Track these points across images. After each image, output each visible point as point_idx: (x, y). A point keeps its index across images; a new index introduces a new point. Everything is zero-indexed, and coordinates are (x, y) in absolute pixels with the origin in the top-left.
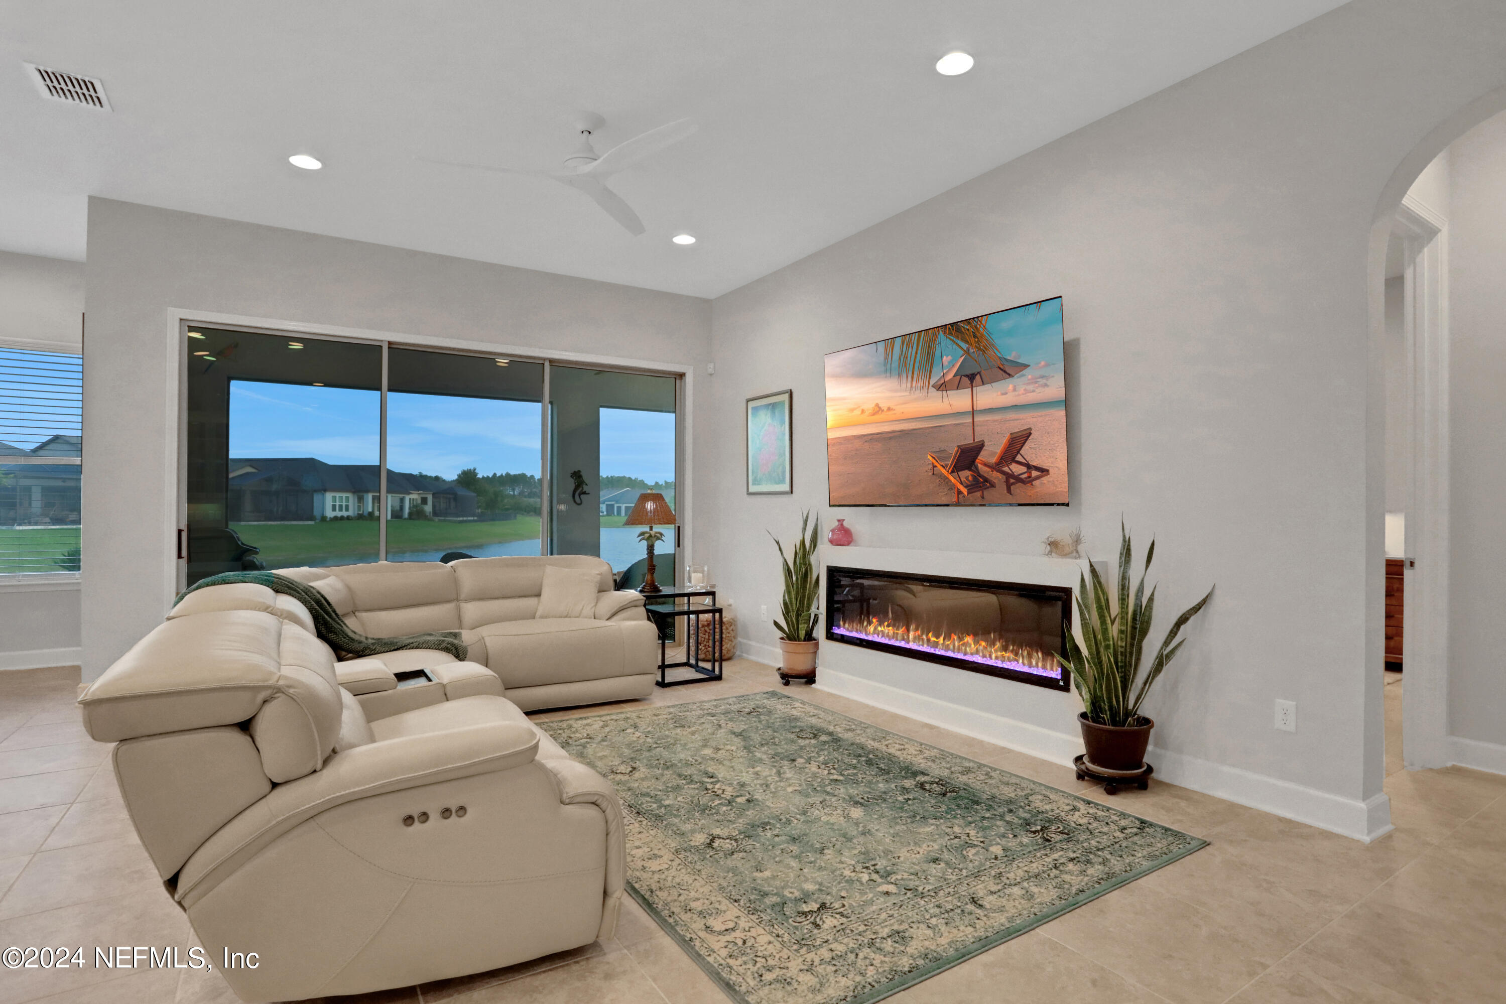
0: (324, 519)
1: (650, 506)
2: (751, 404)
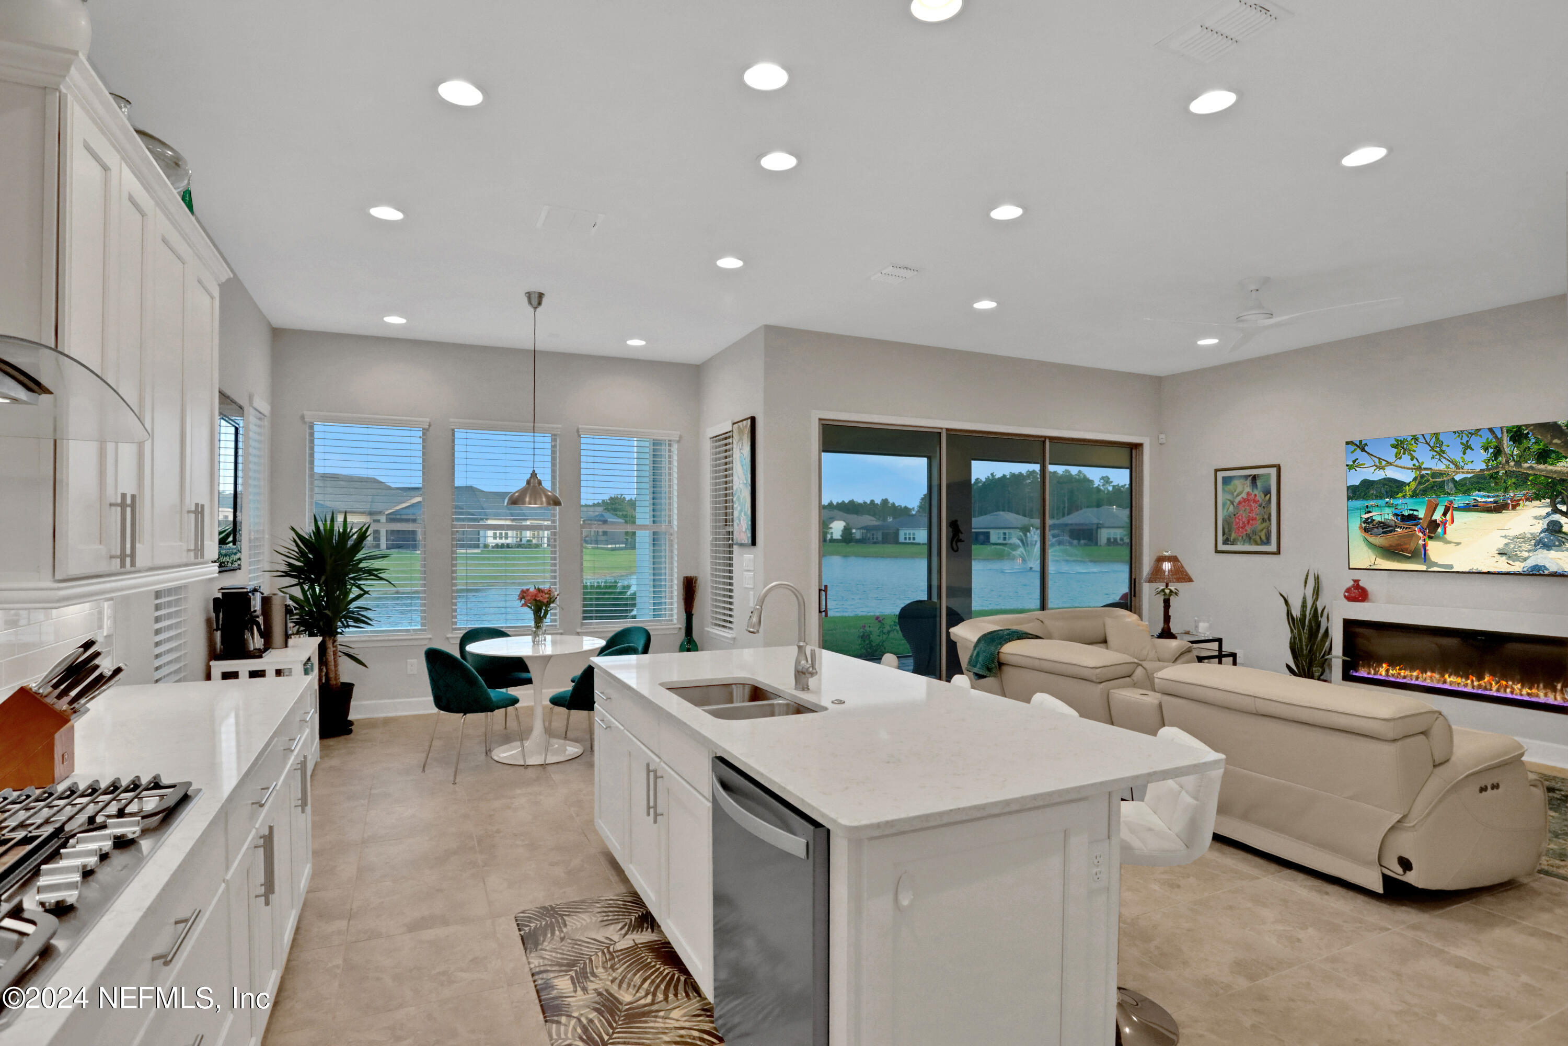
0: (486, 546)
1: (1167, 566)
2: (1220, 475)
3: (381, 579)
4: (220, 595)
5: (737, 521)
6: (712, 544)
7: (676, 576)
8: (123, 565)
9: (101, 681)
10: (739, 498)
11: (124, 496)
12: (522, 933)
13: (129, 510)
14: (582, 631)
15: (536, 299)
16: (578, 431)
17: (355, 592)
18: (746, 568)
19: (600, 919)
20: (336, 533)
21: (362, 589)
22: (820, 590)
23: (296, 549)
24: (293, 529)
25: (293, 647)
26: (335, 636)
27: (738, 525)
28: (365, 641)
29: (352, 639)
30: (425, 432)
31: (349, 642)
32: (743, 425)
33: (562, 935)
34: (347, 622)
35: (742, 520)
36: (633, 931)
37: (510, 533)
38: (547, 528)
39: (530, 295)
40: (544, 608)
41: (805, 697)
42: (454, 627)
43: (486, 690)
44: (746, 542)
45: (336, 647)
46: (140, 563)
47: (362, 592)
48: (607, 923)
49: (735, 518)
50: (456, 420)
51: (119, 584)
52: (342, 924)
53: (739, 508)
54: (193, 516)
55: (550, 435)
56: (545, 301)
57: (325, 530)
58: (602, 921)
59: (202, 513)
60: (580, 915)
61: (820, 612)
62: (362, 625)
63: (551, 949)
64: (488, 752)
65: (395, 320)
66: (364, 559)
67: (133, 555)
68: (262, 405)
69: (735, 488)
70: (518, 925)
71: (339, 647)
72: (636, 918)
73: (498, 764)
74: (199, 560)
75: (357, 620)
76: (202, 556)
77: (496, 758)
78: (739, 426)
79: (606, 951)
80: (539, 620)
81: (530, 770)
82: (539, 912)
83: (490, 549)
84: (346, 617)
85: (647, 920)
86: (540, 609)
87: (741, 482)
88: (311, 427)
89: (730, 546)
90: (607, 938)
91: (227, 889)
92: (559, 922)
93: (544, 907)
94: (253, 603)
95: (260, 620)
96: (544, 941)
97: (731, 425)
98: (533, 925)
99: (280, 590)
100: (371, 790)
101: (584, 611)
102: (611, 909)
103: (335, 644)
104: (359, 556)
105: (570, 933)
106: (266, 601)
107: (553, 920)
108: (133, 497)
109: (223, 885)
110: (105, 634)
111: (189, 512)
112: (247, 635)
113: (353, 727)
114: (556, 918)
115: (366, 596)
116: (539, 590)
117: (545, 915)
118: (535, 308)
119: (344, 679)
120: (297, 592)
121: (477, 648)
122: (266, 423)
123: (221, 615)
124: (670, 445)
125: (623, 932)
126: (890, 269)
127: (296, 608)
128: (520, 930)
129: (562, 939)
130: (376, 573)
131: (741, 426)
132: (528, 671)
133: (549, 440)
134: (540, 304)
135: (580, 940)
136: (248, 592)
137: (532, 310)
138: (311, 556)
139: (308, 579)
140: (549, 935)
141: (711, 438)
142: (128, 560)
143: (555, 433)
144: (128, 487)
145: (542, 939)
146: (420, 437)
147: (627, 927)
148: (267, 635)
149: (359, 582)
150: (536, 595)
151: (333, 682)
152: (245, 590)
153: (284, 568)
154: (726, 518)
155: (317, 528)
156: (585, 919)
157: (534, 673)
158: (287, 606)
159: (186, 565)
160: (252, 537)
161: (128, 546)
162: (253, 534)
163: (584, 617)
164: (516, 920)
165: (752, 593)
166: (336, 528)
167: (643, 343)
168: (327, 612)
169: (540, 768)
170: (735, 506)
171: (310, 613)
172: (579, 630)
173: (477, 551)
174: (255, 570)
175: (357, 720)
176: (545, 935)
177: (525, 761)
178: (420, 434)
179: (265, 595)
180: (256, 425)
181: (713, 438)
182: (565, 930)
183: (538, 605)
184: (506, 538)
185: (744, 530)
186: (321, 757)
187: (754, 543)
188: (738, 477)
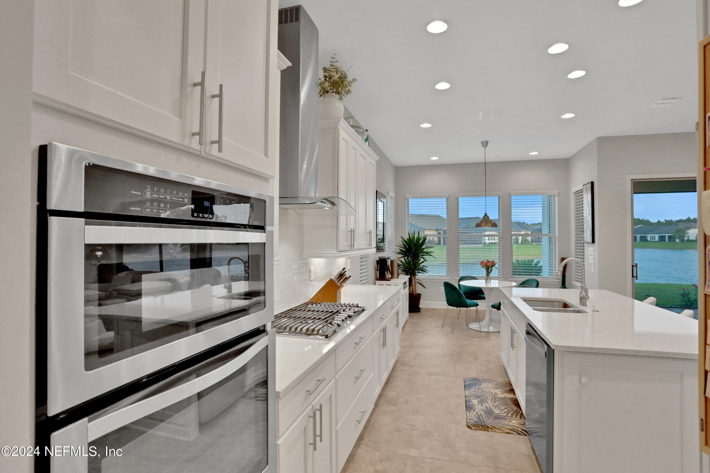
0: (485, 243)
3: (431, 255)
4: (378, 259)
5: (586, 232)
6: (575, 243)
7: (557, 257)
8: (351, 248)
9: (346, 279)
10: (586, 221)
11: (351, 229)
12: (465, 384)
13: (353, 233)
14: (512, 280)
15: (485, 144)
16: (509, 194)
17: (422, 260)
18: (590, 254)
19: (494, 386)
20: (416, 238)
21: (424, 259)
22: (633, 266)
23: (403, 244)
24: (402, 238)
25: (401, 278)
26: (415, 276)
27: (586, 234)
28: (426, 279)
29: (421, 278)
30: (447, 199)
31: (420, 279)
32: (587, 186)
33: (479, 388)
34: (419, 271)
35: (588, 231)
36: (506, 393)
37: (496, 238)
38: (496, 236)
39: (483, 143)
40: (490, 268)
41: (582, 308)
42: (458, 275)
43: (465, 300)
44: (590, 242)
45: (415, 280)
46: (355, 248)
47: (424, 260)
48: (497, 388)
49: (585, 230)
50: (458, 194)
51: (350, 253)
52: (408, 368)
53: (586, 225)
54: (369, 234)
55: (498, 197)
56: (489, 144)
57: (412, 237)
58: (495, 387)
59: (371, 233)
60: (487, 383)
61: (633, 277)
62: (424, 273)
63: (473, 391)
64: (467, 325)
65: (434, 158)
66: (425, 248)
67: (353, 245)
68: (392, 194)
69: (584, 216)
70: (464, 381)
71: (417, 280)
72: (509, 389)
73: (470, 329)
74: (370, 247)
75: (422, 271)
76: (371, 246)
77: (470, 327)
78: (586, 187)
79: (493, 396)
80: (488, 273)
81: (482, 333)
82: (472, 379)
83: (487, 244)
84: (418, 269)
85: (512, 391)
86: (489, 269)
87: (587, 213)
88: (408, 200)
89: (584, 243)
90: (495, 393)
91: (373, 337)
92: (479, 384)
93: (475, 378)
94: (388, 262)
95: (390, 268)
96: (471, 388)
97: (582, 186)
98: (469, 382)
99: (397, 259)
100: (423, 331)
101: (513, 271)
102: (500, 384)
103: (415, 279)
104: (424, 247)
105: (482, 388)
106: (392, 262)
107: (477, 383)
108: (354, 229)
109: (372, 337)
110: (348, 269)
111: (368, 233)
112: (386, 273)
113: (420, 310)
114: (478, 382)
115: (426, 262)
116: (488, 261)
117: (474, 380)
118: (485, 148)
119: (418, 292)
120: (403, 259)
121: (464, 283)
122: (393, 200)
123: (379, 265)
124: (554, 197)
125: (502, 392)
126: (661, 101)
127: (402, 265)
128: (464, 383)
129: (478, 389)
130: (429, 253)
131: (587, 187)
132: (484, 294)
133: (497, 199)
134: (487, 145)
135: (484, 391)
136: (386, 259)
137: (484, 148)
138: (407, 247)
139: (406, 255)
140: (474, 387)
141: (574, 193)
142: (352, 247)
143: (500, 196)
144: (352, 227)
145: (471, 387)
146: (445, 201)
147: (504, 391)
148: (392, 273)
149: (424, 257)
150: (487, 263)
151: (414, 293)
152: (385, 258)
153: (399, 251)
154: (580, 230)
155: (410, 237)
156: (489, 385)
157: (486, 295)
158: (398, 264)
159: (367, 249)
160: (389, 240)
161: (352, 243)
162: (389, 239)
163: (513, 274)
164: (464, 380)
165: (593, 266)
166: (415, 237)
167: (537, 153)
168: (412, 267)
169: (487, 333)
170: (585, 224)
171: (407, 267)
172: (510, 280)
173: (480, 246)
174: (390, 252)
175: (423, 308)
176: (472, 386)
177: (480, 329)
178: (446, 200)
179: (392, 260)
180: (390, 201)
181: (575, 192)
182: (480, 386)
183: (488, 267)
184: (494, 240)
185: (589, 236)
186: (409, 319)
187: (593, 242)
188: (586, 211)
